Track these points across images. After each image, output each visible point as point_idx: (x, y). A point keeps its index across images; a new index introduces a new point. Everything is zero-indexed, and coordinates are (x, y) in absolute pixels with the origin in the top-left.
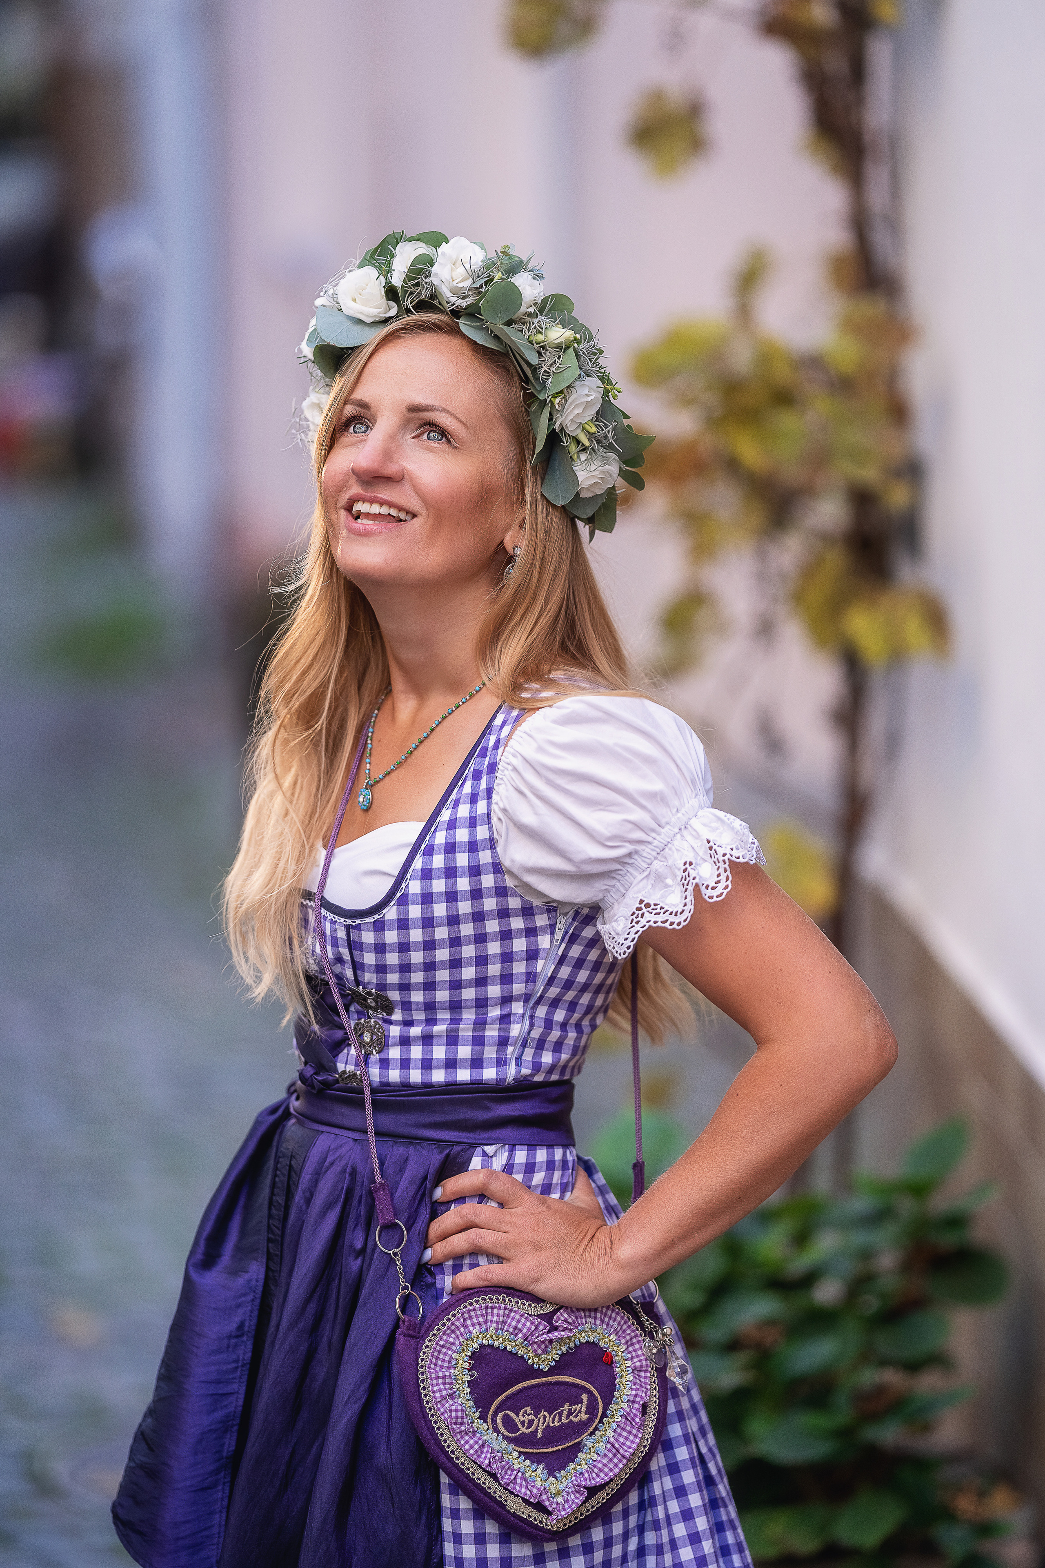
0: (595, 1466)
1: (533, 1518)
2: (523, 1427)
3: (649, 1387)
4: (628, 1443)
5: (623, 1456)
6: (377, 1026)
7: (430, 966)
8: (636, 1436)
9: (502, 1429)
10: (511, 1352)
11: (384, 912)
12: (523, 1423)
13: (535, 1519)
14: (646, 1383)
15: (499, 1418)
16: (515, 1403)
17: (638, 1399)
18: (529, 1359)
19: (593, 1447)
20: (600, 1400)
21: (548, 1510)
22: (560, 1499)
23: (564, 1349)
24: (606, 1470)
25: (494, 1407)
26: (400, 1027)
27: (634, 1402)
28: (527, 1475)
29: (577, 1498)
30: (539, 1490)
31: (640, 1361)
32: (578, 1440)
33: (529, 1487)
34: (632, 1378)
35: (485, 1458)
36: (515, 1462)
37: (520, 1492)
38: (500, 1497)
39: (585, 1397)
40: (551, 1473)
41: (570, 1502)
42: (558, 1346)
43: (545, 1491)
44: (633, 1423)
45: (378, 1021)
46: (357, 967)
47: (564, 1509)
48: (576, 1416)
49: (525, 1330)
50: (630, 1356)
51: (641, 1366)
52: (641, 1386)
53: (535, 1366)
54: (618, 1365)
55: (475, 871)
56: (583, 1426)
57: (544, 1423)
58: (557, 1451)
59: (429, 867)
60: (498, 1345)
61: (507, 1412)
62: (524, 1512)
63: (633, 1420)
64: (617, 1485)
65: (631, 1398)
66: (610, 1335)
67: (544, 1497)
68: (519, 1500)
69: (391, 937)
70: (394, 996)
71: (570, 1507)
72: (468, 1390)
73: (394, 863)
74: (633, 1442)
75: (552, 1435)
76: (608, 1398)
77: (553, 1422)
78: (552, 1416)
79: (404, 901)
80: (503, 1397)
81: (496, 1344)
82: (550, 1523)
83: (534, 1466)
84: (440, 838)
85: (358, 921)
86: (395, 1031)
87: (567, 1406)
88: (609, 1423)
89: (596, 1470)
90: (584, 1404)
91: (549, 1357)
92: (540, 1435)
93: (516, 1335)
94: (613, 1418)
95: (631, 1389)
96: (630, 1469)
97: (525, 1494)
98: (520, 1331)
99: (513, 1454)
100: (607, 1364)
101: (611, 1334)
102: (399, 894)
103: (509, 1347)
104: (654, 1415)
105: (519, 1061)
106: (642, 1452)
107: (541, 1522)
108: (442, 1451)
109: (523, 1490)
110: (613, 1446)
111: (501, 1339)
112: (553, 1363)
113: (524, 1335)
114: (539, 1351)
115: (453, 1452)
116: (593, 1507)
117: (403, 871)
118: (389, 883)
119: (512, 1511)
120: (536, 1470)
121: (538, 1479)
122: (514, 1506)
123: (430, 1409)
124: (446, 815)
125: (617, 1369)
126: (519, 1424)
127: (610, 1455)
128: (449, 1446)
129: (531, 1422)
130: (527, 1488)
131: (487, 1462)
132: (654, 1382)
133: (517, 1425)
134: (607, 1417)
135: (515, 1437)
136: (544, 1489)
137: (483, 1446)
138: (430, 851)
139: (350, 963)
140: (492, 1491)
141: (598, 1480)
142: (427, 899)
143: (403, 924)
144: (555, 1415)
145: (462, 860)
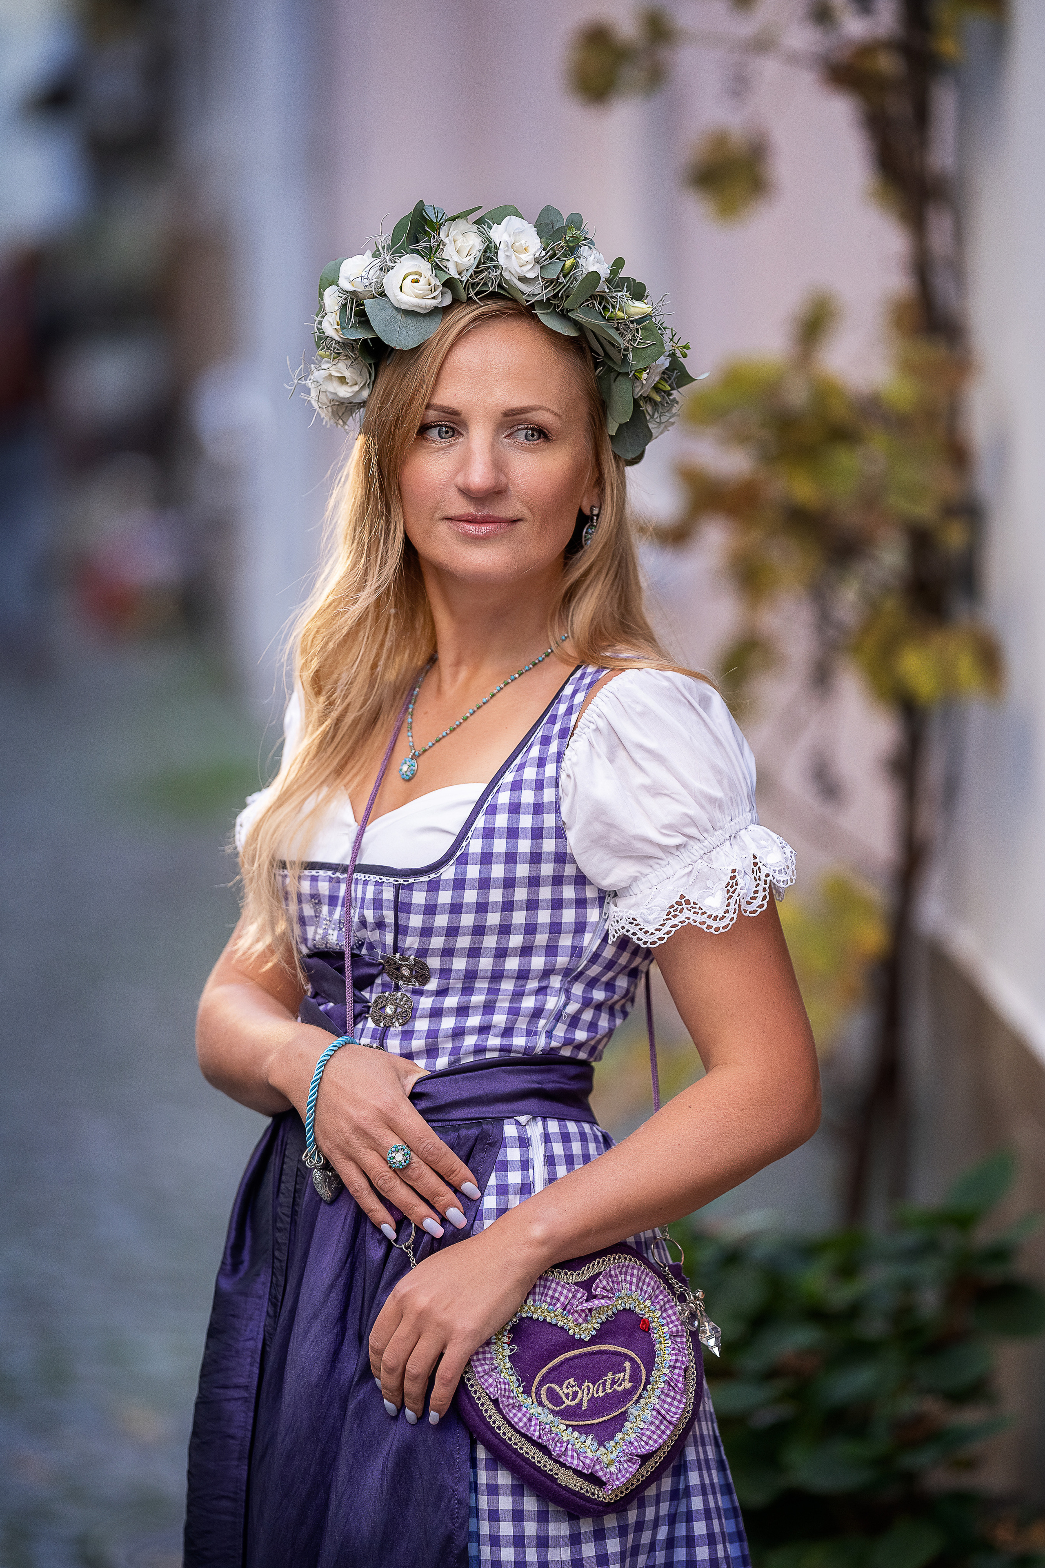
0: (643, 1434)
1: (585, 1490)
2: (568, 1399)
3: (686, 1352)
4: (673, 1409)
5: (670, 1423)
6: (405, 999)
7: (479, 931)
8: (680, 1402)
9: (547, 1403)
10: (550, 1323)
11: (441, 871)
12: (567, 1395)
13: (587, 1491)
14: (683, 1349)
15: (544, 1390)
16: (558, 1376)
17: (678, 1364)
18: (569, 1330)
19: (639, 1415)
20: (642, 1367)
21: (602, 1481)
22: (613, 1469)
23: (603, 1318)
24: (655, 1437)
25: (537, 1380)
26: (432, 999)
27: (674, 1367)
28: (577, 1446)
29: (630, 1467)
30: (592, 1460)
31: (676, 1326)
32: (623, 1410)
33: (581, 1458)
34: (670, 1343)
35: (535, 1430)
36: (563, 1434)
37: (572, 1463)
38: (551, 1470)
39: (627, 1365)
40: (601, 1444)
41: (623, 1472)
42: (598, 1315)
43: (598, 1461)
44: (676, 1389)
45: (406, 993)
46: (400, 930)
47: (618, 1479)
48: (620, 1385)
49: (562, 1299)
50: (665, 1321)
51: (678, 1331)
52: (680, 1351)
53: (576, 1336)
54: (656, 1331)
55: (537, 834)
56: (628, 1394)
57: (588, 1393)
58: (603, 1422)
59: (491, 826)
60: (537, 1317)
61: (550, 1385)
62: (576, 1484)
63: (676, 1385)
64: (664, 1452)
65: (672, 1363)
66: (645, 1301)
67: (598, 1467)
68: (570, 1472)
69: (445, 897)
70: (434, 963)
71: (623, 1476)
72: (509, 1365)
73: (455, 821)
74: (678, 1408)
75: (598, 1406)
76: (650, 1365)
77: (597, 1393)
78: (596, 1386)
79: (463, 860)
80: (545, 1369)
81: (535, 1316)
82: (602, 1495)
83: (583, 1438)
84: (504, 798)
85: (411, 881)
86: (426, 1003)
87: (610, 1375)
88: (653, 1390)
89: (644, 1438)
90: (627, 1372)
91: (590, 1326)
92: (585, 1406)
93: (555, 1305)
94: (656, 1384)
95: (670, 1354)
96: (676, 1435)
97: (578, 1465)
98: (558, 1300)
99: (561, 1426)
100: (644, 1331)
101: (646, 1299)
102: (458, 853)
103: (548, 1319)
104: (693, 1379)
105: (549, 1034)
106: (686, 1418)
107: (593, 1494)
108: (487, 1427)
109: (575, 1462)
110: (659, 1412)
111: (539, 1311)
112: (594, 1333)
113: (563, 1304)
114: (580, 1320)
115: (499, 1428)
116: (643, 1476)
117: (464, 830)
118: (450, 841)
119: (564, 1484)
120: (585, 1442)
121: (588, 1450)
122: (565, 1478)
123: (472, 1386)
124: (509, 777)
125: (655, 1336)
126: (563, 1396)
127: (657, 1422)
128: (494, 1422)
129: (575, 1394)
130: (579, 1459)
131: (537, 1434)
132: (689, 1347)
133: (561, 1398)
134: (650, 1383)
135: (561, 1410)
136: (597, 1460)
137: (530, 1420)
138: (493, 810)
139: (393, 927)
140: (541, 1465)
141: (647, 1448)
142: (486, 858)
143: (459, 884)
144: (599, 1385)
145: (526, 821)
